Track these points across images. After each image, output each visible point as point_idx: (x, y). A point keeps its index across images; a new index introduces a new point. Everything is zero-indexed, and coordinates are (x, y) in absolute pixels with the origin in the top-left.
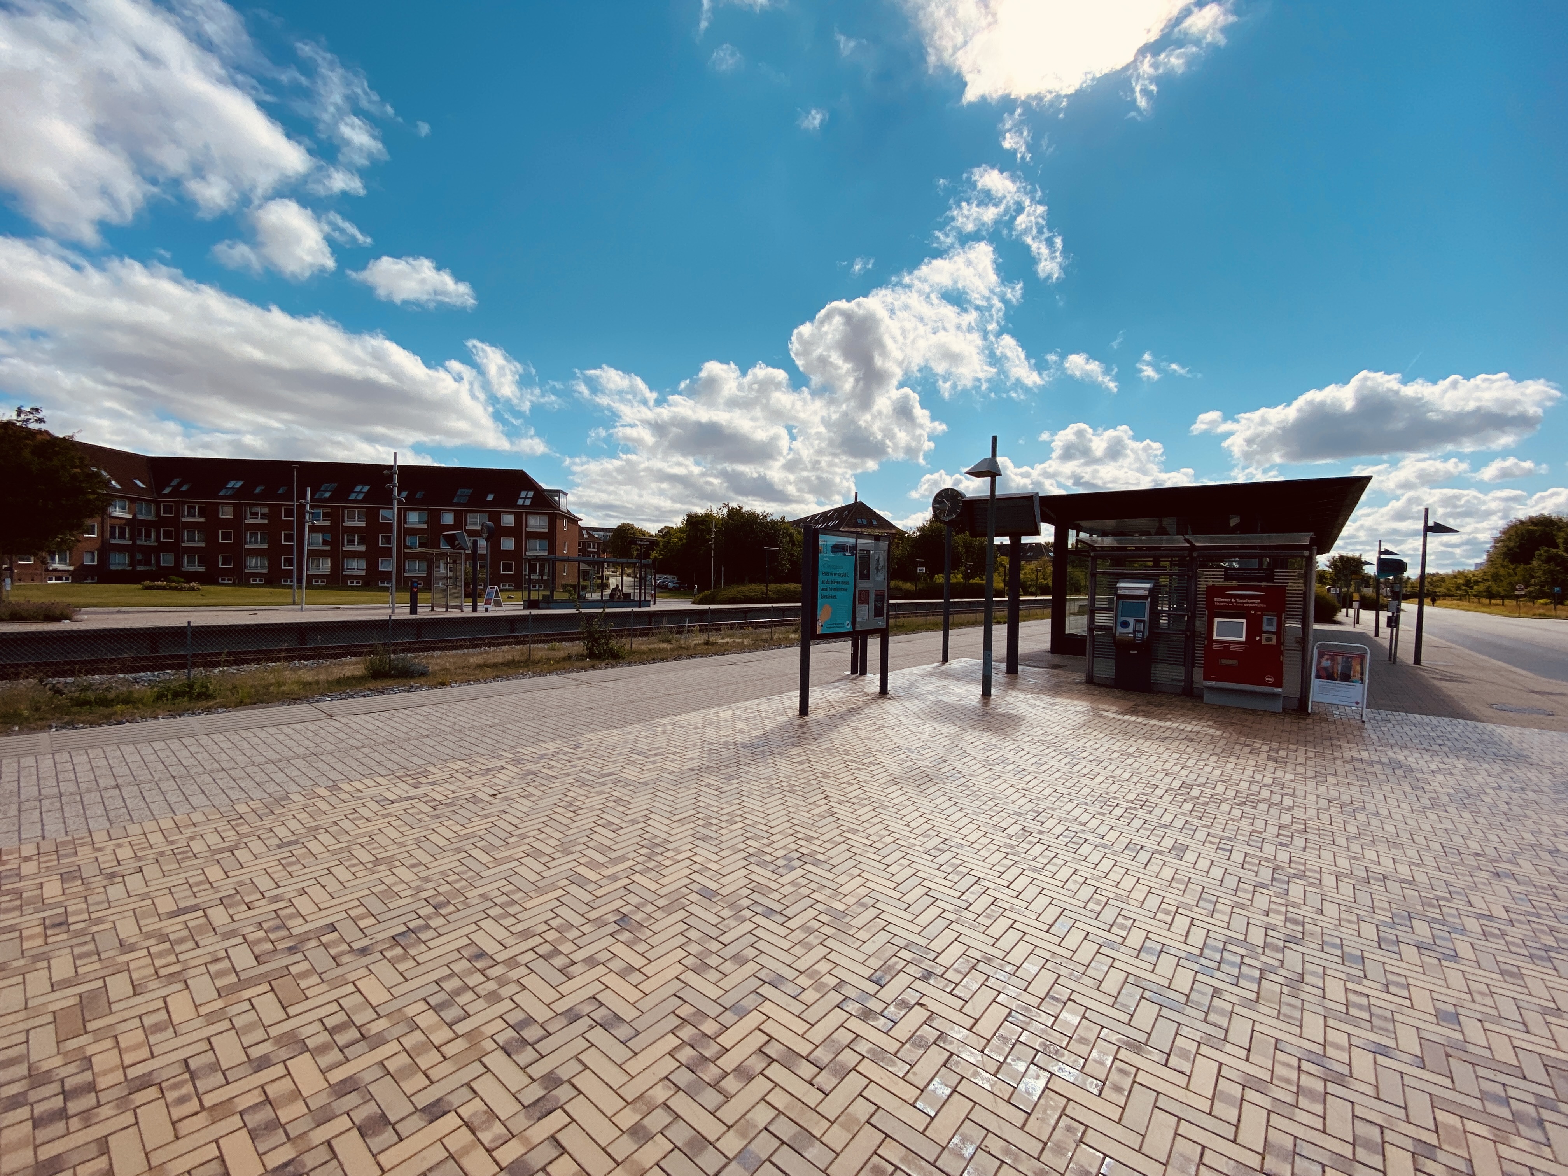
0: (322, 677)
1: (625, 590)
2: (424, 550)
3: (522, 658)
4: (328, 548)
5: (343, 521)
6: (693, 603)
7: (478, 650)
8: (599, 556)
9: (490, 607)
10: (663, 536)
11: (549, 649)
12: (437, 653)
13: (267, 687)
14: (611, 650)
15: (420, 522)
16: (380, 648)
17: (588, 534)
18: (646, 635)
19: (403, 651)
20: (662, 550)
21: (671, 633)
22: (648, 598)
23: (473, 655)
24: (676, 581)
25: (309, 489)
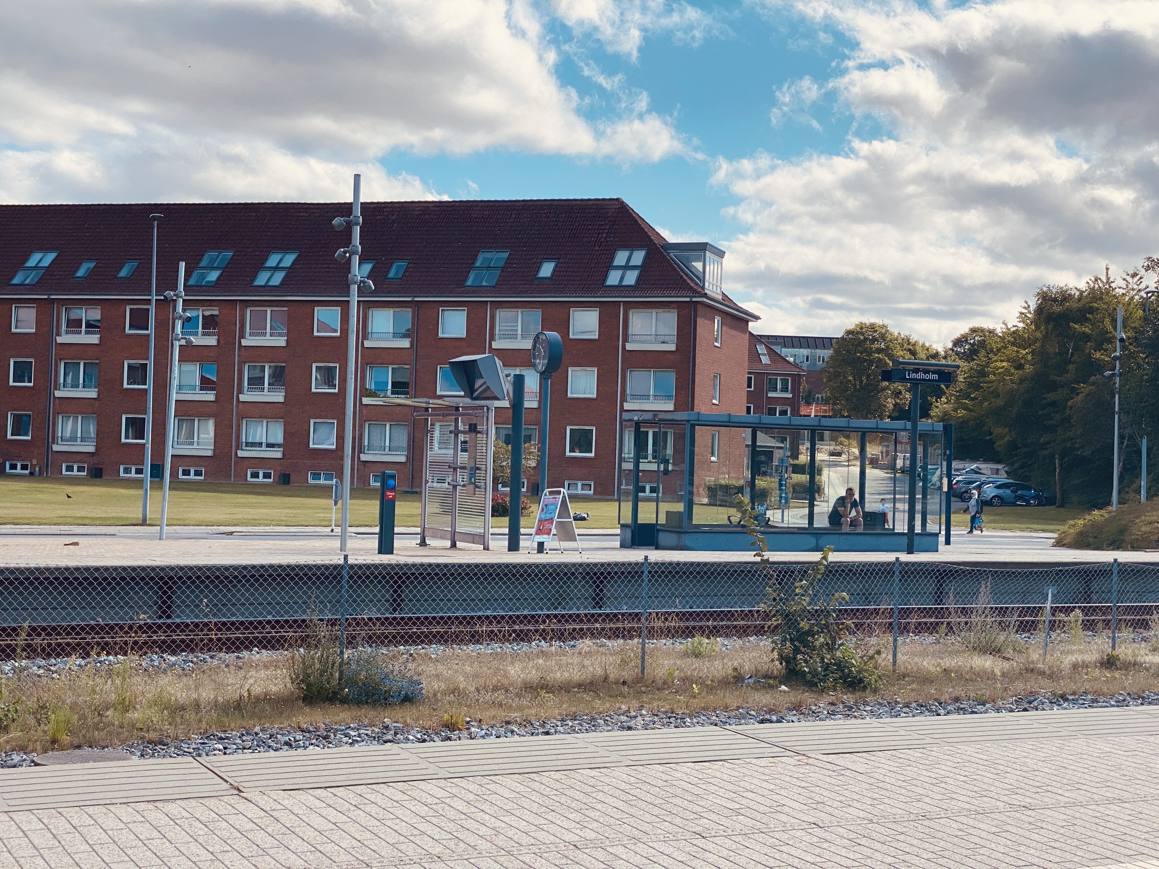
0: (207, 694)
1: (872, 505)
2: (401, 400)
3: (626, 675)
4: (210, 396)
5: (242, 336)
6: (1059, 543)
7: (525, 647)
8: (796, 412)
9: (550, 542)
10: (971, 355)
11: (686, 654)
12: (435, 650)
13: (100, 711)
14: (841, 666)
15: (396, 335)
16: (323, 631)
17: (771, 353)
18: (932, 628)
19: (370, 640)
20: (964, 394)
21: (1003, 626)
22: (932, 527)
23: (515, 657)
24: (1003, 478)
25: (182, 265)
